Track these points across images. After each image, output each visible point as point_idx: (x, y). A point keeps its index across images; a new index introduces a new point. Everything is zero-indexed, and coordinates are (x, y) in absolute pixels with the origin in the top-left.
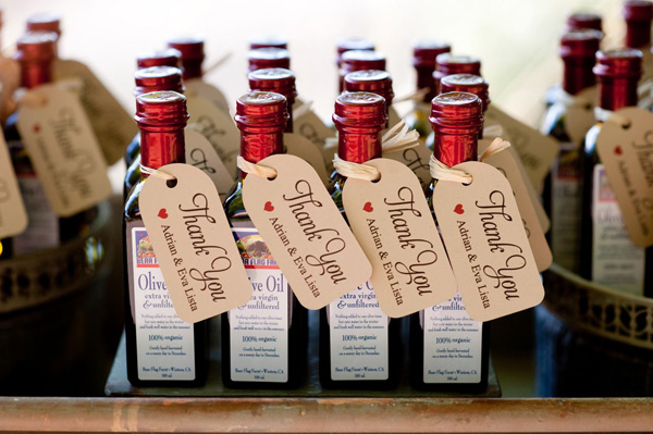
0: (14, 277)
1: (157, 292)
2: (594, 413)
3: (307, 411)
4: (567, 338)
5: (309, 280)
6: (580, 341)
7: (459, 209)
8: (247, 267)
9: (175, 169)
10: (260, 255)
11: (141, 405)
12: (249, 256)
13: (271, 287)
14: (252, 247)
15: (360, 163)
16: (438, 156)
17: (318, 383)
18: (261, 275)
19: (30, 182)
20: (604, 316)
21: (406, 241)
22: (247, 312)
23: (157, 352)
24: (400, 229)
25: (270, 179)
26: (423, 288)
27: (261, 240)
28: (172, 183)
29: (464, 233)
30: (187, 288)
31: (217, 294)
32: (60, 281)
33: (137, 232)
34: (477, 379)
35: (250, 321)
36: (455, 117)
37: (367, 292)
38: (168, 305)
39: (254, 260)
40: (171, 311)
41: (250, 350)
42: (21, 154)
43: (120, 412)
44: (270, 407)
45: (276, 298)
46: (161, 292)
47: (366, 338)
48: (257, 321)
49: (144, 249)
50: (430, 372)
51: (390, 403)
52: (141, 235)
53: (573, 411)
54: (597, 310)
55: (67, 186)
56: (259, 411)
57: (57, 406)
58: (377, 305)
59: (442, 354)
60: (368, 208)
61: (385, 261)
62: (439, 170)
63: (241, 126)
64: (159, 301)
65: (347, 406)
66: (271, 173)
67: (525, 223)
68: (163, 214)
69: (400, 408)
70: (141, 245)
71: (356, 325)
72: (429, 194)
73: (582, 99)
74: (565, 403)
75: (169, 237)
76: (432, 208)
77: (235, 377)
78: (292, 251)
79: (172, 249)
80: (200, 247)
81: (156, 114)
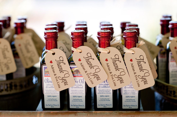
0: (13, 84)
1: (50, 83)
2: (169, 115)
3: (90, 114)
4: (163, 101)
5: (91, 80)
6: (167, 101)
7: (131, 60)
8: (74, 77)
9: (54, 50)
10: (77, 73)
11: (44, 113)
12: (75, 73)
13: (81, 82)
14: (75, 71)
15: (104, 48)
16: (125, 46)
17: (94, 109)
18: (78, 79)
19: (18, 60)
20: (172, 93)
21: (117, 69)
22: (74, 89)
23: (50, 100)
24: (115, 66)
25: (80, 53)
26: (122, 81)
27: (78, 69)
28: (54, 54)
29: (133, 67)
30: (58, 82)
31: (66, 83)
32: (25, 86)
33: (44, 67)
34: (137, 107)
35: (75, 91)
36: (130, 35)
37: (107, 83)
38: (53, 87)
39: (76, 75)
40: (54, 89)
41: (75, 99)
42: (15, 52)
43: (39, 114)
44: (80, 113)
45: (82, 85)
46: (51, 84)
47: (106, 96)
48: (77, 91)
49: (46, 72)
50: (124, 106)
51: (113, 112)
52: (45, 68)
53: (163, 114)
54: (171, 92)
55: (28, 60)
56: (77, 114)
57: (22, 113)
58: (109, 87)
59: (127, 101)
60: (107, 60)
61: (111, 74)
62: (126, 50)
63: (72, 38)
64: (50, 86)
65: (101, 113)
66: (80, 51)
67: (150, 66)
68: (51, 62)
69: (115, 113)
70: (45, 71)
71: (104, 92)
72: (123, 56)
73: (166, 36)
74: (161, 112)
75: (53, 68)
76: (124, 60)
77: (71, 107)
78: (86, 72)
79: (54, 71)
80: (61, 71)
81: (49, 35)
